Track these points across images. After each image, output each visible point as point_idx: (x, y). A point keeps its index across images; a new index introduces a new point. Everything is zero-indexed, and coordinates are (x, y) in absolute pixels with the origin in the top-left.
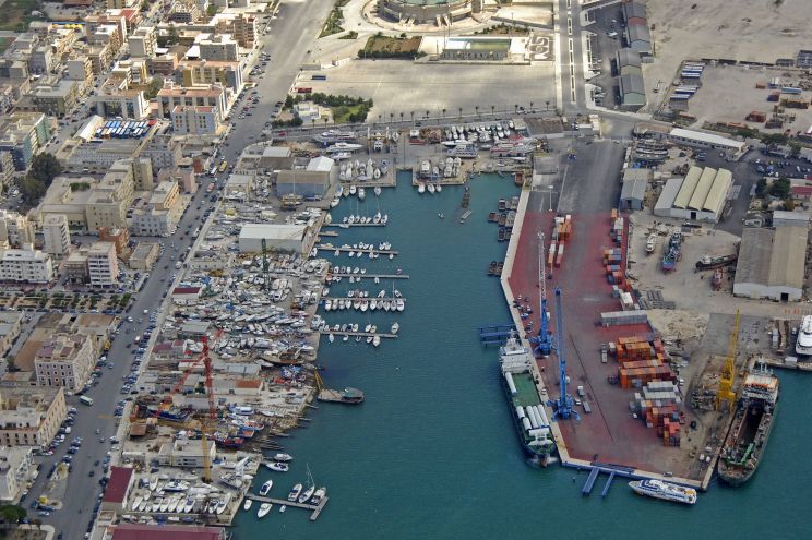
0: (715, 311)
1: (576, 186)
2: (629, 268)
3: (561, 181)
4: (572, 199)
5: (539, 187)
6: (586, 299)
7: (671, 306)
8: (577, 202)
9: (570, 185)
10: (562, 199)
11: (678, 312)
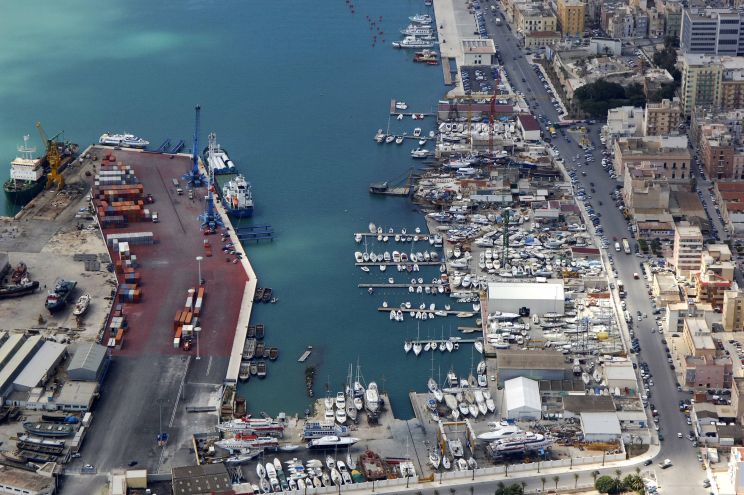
0: (34, 255)
1: (162, 392)
2: (113, 293)
3: (181, 399)
4: (169, 375)
5: (213, 390)
6: (165, 262)
7: (78, 258)
8: (163, 369)
9: (170, 395)
10: (182, 374)
11: (73, 254)
